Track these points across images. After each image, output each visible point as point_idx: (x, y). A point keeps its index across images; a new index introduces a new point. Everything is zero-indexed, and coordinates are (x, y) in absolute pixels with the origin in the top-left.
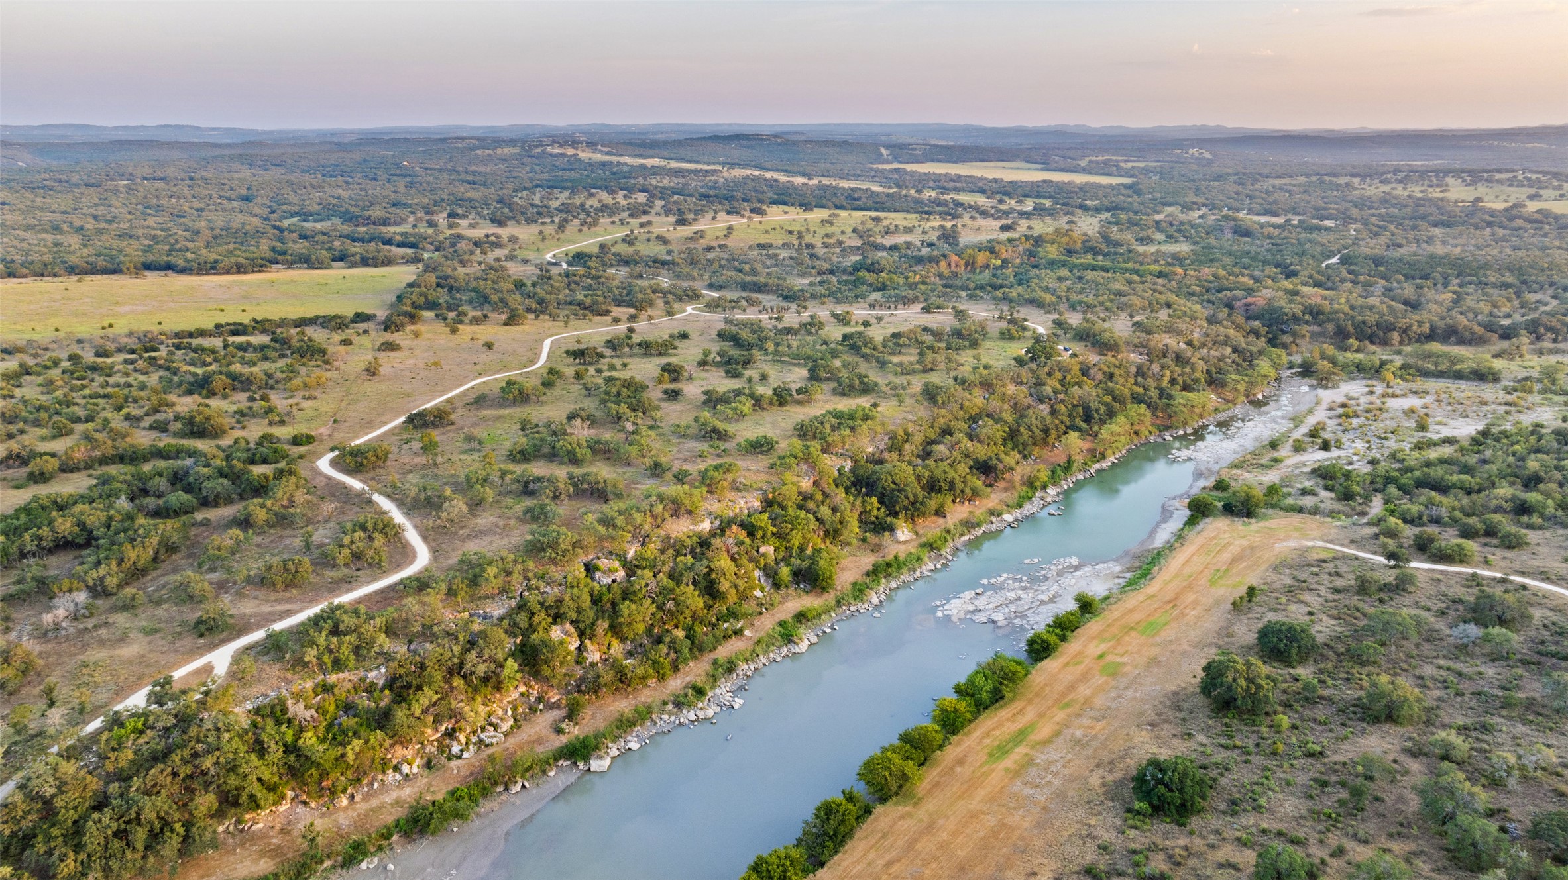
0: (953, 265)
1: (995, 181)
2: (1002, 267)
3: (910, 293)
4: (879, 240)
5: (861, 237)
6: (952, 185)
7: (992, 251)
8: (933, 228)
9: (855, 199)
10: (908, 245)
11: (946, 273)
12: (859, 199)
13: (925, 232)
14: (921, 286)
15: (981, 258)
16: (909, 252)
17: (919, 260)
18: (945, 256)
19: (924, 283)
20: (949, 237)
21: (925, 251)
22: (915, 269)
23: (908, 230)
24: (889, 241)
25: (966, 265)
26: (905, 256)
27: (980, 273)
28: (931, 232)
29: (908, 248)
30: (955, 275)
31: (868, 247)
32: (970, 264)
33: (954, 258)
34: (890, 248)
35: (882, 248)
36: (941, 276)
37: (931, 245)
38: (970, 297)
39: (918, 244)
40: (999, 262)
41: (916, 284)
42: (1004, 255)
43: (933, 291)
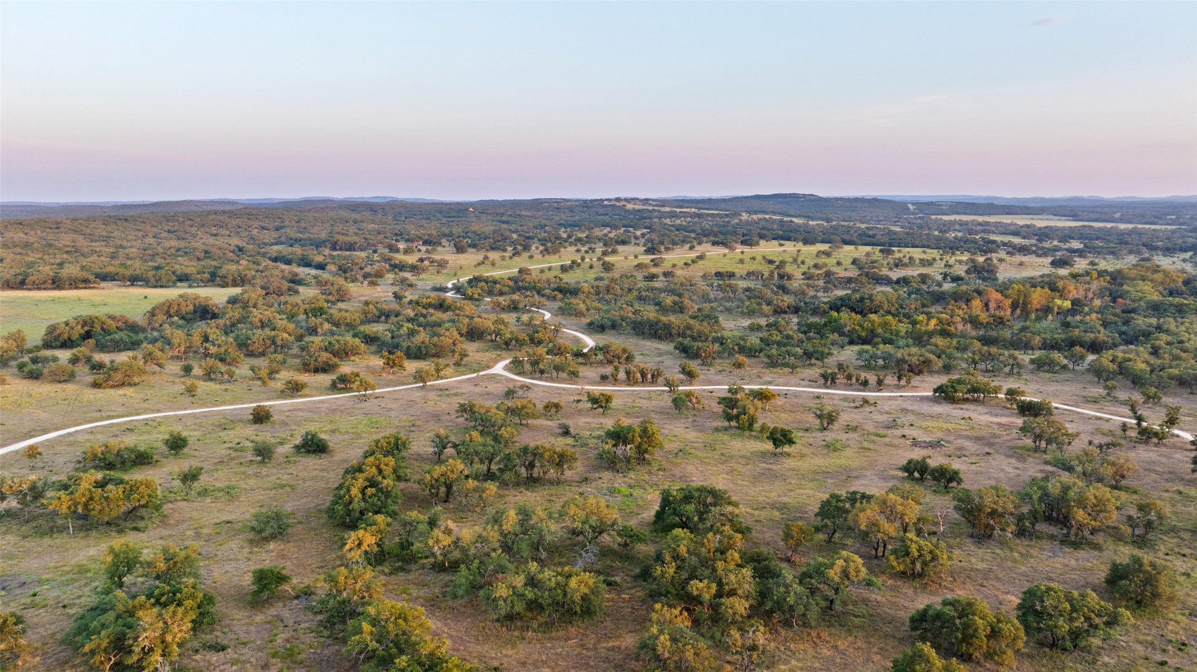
0: (992, 305)
1: (1028, 226)
2: (1073, 312)
3: (914, 353)
4: (885, 272)
5: (860, 269)
6: (979, 228)
7: (1053, 288)
8: (960, 262)
9: (869, 236)
10: (924, 278)
11: (984, 317)
12: (874, 236)
13: (947, 265)
14: (939, 341)
15: (1038, 297)
16: (924, 287)
17: (939, 298)
18: (979, 293)
19: (944, 333)
20: (985, 272)
21: (948, 286)
22: (932, 310)
23: (924, 263)
24: (895, 275)
25: (1014, 306)
26: (918, 291)
27: (1038, 319)
28: (957, 266)
29: (924, 282)
30: (1000, 322)
31: (864, 279)
32: (1020, 306)
33: (995, 296)
34: (898, 282)
35: (888, 281)
36: (974, 322)
37: (956, 279)
38: (1039, 365)
39: (939, 278)
40: (1067, 304)
41: (931, 334)
42: (1074, 294)
43: (962, 348)
